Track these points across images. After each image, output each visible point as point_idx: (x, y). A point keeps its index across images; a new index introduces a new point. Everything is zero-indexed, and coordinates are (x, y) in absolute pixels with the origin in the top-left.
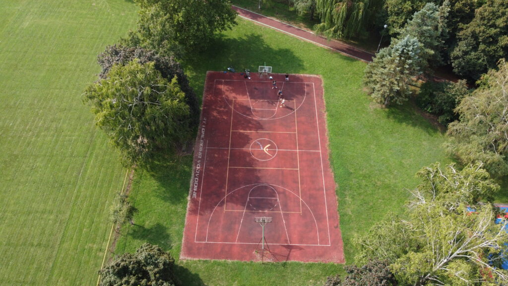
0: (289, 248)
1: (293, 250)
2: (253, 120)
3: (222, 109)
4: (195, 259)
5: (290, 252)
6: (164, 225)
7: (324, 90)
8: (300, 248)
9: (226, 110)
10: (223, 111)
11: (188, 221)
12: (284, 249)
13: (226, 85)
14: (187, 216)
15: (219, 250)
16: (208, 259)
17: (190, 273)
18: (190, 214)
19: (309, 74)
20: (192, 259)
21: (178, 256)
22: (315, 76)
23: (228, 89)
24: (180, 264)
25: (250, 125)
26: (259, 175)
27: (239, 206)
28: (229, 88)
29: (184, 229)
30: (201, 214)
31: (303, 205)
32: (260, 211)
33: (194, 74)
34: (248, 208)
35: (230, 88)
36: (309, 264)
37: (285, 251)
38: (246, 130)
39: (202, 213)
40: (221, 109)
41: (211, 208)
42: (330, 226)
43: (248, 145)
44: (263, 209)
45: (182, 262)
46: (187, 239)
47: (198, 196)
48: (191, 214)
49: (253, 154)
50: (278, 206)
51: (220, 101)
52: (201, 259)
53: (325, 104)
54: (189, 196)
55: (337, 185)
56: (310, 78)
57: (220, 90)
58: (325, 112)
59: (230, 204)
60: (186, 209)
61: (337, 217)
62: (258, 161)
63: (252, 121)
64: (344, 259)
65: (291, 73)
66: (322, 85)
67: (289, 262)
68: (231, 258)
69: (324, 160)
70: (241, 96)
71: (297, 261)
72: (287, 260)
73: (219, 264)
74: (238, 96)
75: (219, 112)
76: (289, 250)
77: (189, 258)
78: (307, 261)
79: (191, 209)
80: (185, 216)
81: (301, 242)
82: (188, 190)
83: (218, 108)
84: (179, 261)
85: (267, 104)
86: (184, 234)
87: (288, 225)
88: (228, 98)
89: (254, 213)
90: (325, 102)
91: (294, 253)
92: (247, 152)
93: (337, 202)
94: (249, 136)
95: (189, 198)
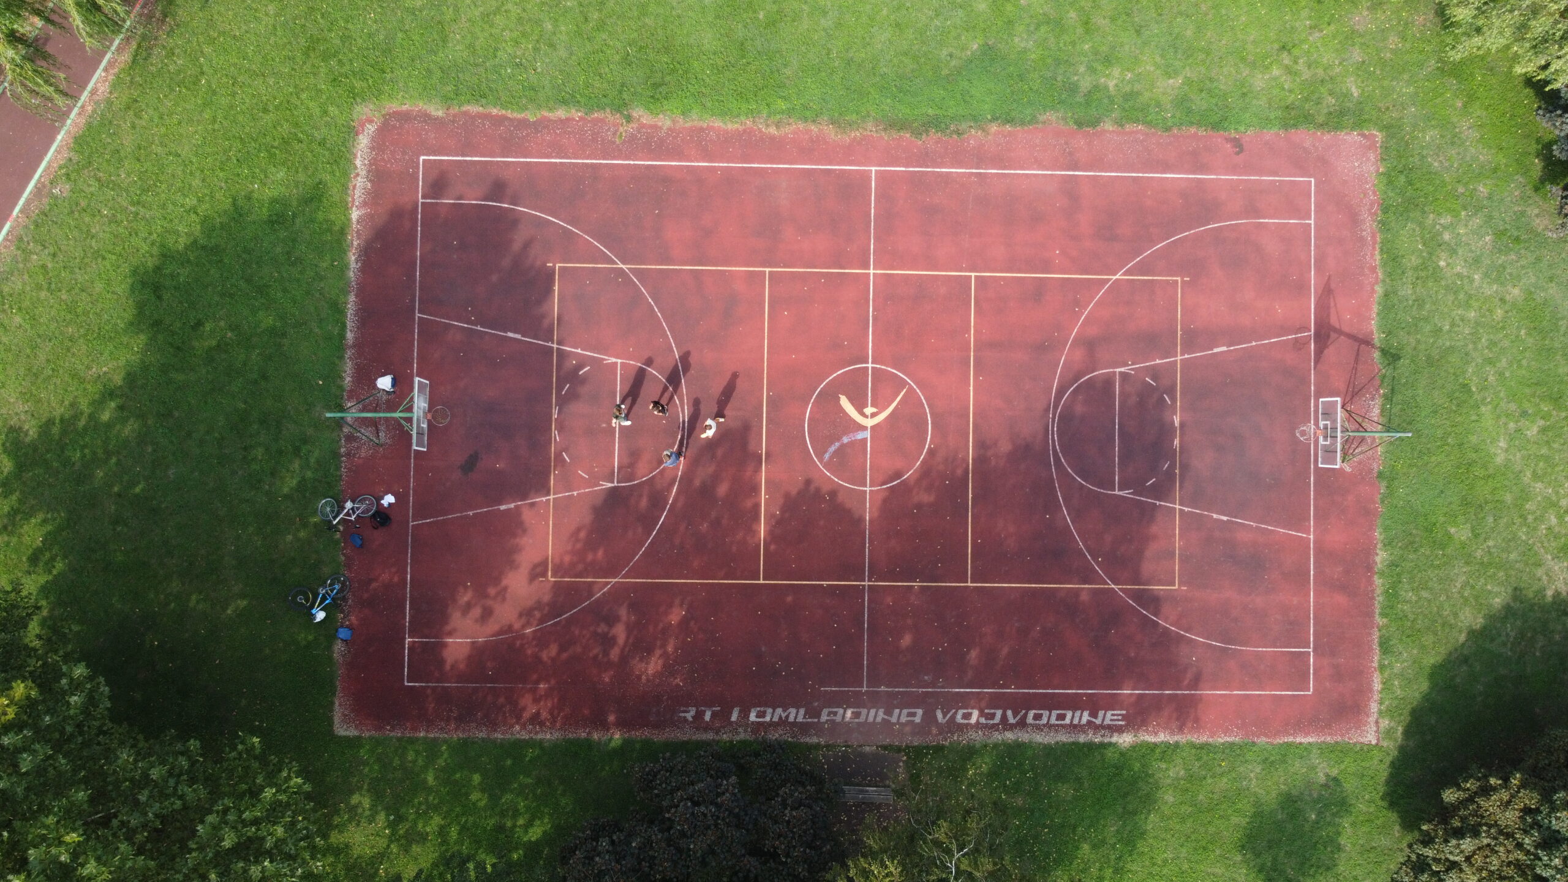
0: (1324, 334)
1: (1334, 321)
2: (687, 478)
3: (620, 632)
4: (1377, 686)
5: (1340, 332)
6: (1244, 821)
7: (474, 109)
8: (1326, 293)
9: (623, 612)
10: (629, 629)
11: (1226, 732)
12: (1330, 352)
13: (444, 618)
14: (1204, 739)
15: (1341, 599)
16: (1376, 636)
17: (1426, 698)
18: (1198, 725)
19: (346, 174)
20: (1376, 697)
21: (1366, 751)
22: (363, 141)
23: (477, 612)
24: (1396, 740)
25: (722, 489)
26: (1005, 447)
27: (1154, 529)
28: (469, 606)
29: (1262, 740)
30: (1195, 683)
31: (1143, 268)
32: (1177, 442)
33: (363, 800)
34: (1162, 491)
35: (465, 597)
36: (1384, 264)
37: (1338, 351)
38: (757, 506)
39: (1189, 676)
40: (621, 639)
41: (1166, 640)
42: (1234, 170)
43: (841, 497)
44: (1165, 431)
45: (1389, 733)
46: (1300, 725)
47: (1112, 703)
48: (1197, 720)
49: (898, 475)
50: (1154, 372)
51: (562, 649)
52: (1375, 664)
53: (576, 114)
54: (1115, 739)
55: (1051, 116)
56: (378, 175)
57: (479, 653)
58: (629, 119)
59: (1147, 568)
60: (1177, 745)
61: (1195, 136)
62: (931, 452)
63: (697, 483)
64: (1363, 136)
65: (345, 267)
66: (437, 111)
67: (1378, 338)
68: (1368, 552)
69: (924, 158)
70: (525, 541)
71: (1375, 308)
72: (1373, 346)
73: (1392, 595)
74: (527, 558)
75: (641, 646)
76: (1333, 335)
77: (1374, 707)
78: (1373, 269)
79: (1175, 725)
80: (1207, 744)
81: (1301, 287)
82: (1090, 746)
83: (615, 654)
84: (1385, 744)
85: (577, 408)
86: (1279, 740)
87: (1233, 335)
88: (539, 605)
89: (1185, 467)
90: (561, 113)
91: (1344, 315)
92: (885, 501)
93: (1128, 127)
94: (787, 496)
95: (1125, 740)
